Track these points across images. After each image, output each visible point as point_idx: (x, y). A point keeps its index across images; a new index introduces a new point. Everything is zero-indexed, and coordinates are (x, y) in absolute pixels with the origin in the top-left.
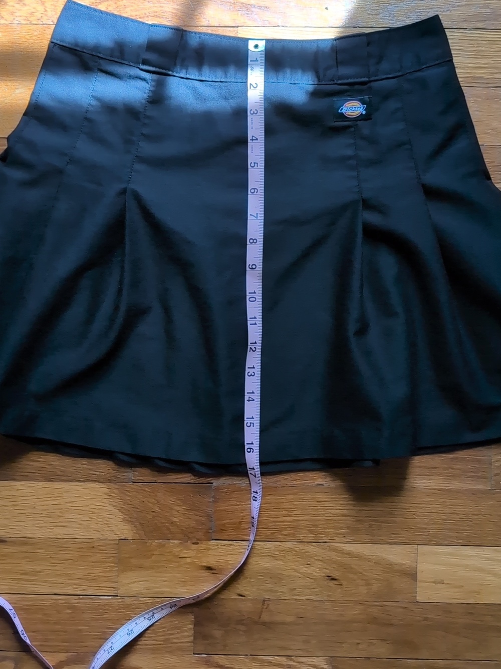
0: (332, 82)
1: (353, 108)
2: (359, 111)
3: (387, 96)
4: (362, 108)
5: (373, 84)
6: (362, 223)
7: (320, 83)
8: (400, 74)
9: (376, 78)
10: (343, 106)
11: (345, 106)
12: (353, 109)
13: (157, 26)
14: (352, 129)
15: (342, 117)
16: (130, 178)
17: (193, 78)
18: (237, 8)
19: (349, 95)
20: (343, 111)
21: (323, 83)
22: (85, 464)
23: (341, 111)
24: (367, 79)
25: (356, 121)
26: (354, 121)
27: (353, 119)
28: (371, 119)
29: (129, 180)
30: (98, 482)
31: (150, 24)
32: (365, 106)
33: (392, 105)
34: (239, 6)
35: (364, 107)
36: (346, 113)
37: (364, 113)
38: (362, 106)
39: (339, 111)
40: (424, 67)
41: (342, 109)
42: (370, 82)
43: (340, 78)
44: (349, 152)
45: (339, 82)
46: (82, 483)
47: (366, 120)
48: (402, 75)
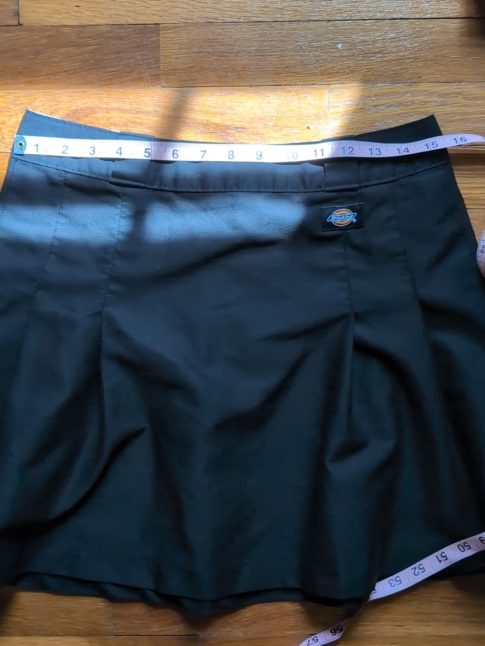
0: (319, 189)
1: (342, 216)
2: (349, 220)
3: (380, 202)
4: (352, 216)
5: (363, 190)
6: (354, 337)
7: (307, 191)
8: (392, 179)
9: (368, 184)
10: (331, 215)
11: (334, 214)
12: (343, 218)
13: (125, 135)
14: (342, 238)
15: (331, 225)
16: (105, 300)
17: (167, 189)
18: (211, 130)
19: (337, 203)
20: (332, 220)
21: (310, 190)
22: (64, 618)
23: (330, 219)
24: (358, 185)
25: (346, 230)
26: (343, 230)
27: (342, 228)
28: (362, 227)
29: (105, 303)
30: (79, 636)
31: (118, 133)
32: (356, 214)
33: (386, 212)
34: (213, 127)
35: (354, 215)
36: (334, 222)
37: (355, 221)
38: (352, 213)
39: (328, 220)
40: (419, 171)
41: (331, 218)
42: (360, 188)
43: (328, 185)
44: (339, 263)
45: (328, 189)
46: (62, 638)
47: (355, 228)
48: (394, 181)
